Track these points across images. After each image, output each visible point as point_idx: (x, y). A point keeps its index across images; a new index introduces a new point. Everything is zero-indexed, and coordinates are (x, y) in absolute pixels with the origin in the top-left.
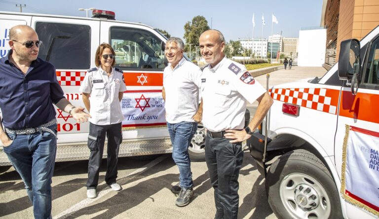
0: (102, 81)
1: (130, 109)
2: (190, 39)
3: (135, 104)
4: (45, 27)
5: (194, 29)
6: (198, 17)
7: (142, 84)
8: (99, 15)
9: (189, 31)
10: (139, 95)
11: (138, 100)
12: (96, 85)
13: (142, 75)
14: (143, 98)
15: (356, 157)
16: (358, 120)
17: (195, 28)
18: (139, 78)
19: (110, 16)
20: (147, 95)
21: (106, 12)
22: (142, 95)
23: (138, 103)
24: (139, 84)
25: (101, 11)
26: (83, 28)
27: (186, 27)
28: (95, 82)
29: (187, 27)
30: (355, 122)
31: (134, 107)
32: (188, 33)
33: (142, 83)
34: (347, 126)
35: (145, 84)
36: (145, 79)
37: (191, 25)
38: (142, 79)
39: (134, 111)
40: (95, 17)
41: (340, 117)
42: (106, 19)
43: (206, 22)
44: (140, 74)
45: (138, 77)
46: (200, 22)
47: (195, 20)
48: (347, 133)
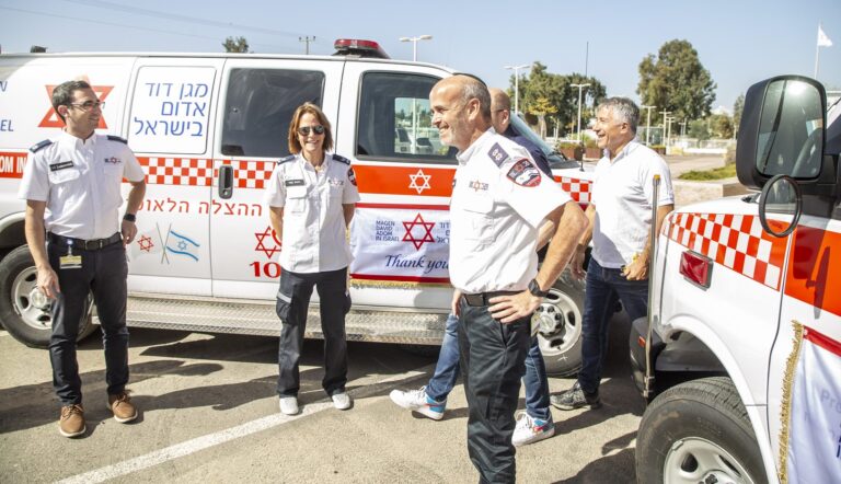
0: (302, 183)
1: (392, 244)
2: (652, 94)
3: (401, 234)
4: (245, 78)
5: (662, 72)
6: (672, 43)
7: (419, 192)
8: (346, 50)
9: (650, 76)
10: (411, 215)
11: (408, 226)
12: (292, 191)
13: (420, 171)
14: (419, 221)
15: (810, 419)
16: (823, 313)
17: (666, 68)
18: (413, 178)
19: (370, 50)
20: (428, 216)
21: (359, 41)
22: (419, 216)
23: (409, 231)
24: (414, 192)
25: (348, 42)
26: (310, 76)
27: (642, 66)
28: (288, 184)
29: (646, 67)
30: (817, 316)
31: (401, 239)
32: (648, 81)
33: (420, 189)
34: (797, 326)
35: (425, 193)
36: (426, 182)
37: (655, 61)
38: (420, 182)
39: (401, 248)
40: (340, 53)
41: (786, 297)
42: (356, 57)
43: (695, 53)
44: (415, 171)
45: (411, 176)
46: (680, 54)
47: (665, 49)
48: (797, 346)
